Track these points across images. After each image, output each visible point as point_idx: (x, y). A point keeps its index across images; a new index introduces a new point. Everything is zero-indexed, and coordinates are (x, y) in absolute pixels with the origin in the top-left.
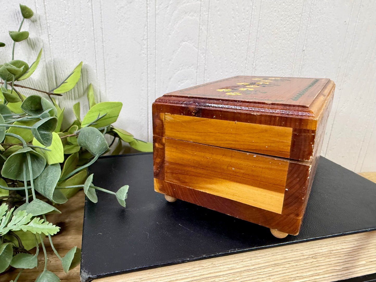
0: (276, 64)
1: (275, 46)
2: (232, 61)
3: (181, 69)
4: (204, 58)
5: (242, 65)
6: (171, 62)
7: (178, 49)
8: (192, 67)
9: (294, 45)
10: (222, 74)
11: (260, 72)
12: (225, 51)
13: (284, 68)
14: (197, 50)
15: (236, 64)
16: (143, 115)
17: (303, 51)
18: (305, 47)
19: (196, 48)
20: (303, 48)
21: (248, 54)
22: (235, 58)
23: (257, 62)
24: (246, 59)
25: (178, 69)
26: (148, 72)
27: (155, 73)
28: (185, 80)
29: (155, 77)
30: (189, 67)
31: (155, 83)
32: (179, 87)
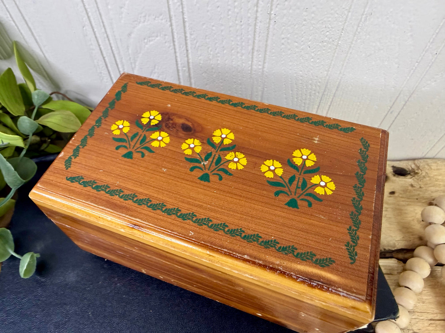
0: (313, 13)
2: (229, 7)
3: (142, 20)
4: (179, 3)
5: (249, 15)
6: (123, 9)
8: (161, 17)
10: (214, 28)
11: (284, 26)
13: (330, 19)
15: (238, 13)
23: (277, 9)
24: (257, 5)
25: (139, 21)
26: (92, 25)
27: (104, 26)
28: (154, 36)
29: (106, 32)
30: (156, 17)
31: (109, 40)
32: (147, 46)
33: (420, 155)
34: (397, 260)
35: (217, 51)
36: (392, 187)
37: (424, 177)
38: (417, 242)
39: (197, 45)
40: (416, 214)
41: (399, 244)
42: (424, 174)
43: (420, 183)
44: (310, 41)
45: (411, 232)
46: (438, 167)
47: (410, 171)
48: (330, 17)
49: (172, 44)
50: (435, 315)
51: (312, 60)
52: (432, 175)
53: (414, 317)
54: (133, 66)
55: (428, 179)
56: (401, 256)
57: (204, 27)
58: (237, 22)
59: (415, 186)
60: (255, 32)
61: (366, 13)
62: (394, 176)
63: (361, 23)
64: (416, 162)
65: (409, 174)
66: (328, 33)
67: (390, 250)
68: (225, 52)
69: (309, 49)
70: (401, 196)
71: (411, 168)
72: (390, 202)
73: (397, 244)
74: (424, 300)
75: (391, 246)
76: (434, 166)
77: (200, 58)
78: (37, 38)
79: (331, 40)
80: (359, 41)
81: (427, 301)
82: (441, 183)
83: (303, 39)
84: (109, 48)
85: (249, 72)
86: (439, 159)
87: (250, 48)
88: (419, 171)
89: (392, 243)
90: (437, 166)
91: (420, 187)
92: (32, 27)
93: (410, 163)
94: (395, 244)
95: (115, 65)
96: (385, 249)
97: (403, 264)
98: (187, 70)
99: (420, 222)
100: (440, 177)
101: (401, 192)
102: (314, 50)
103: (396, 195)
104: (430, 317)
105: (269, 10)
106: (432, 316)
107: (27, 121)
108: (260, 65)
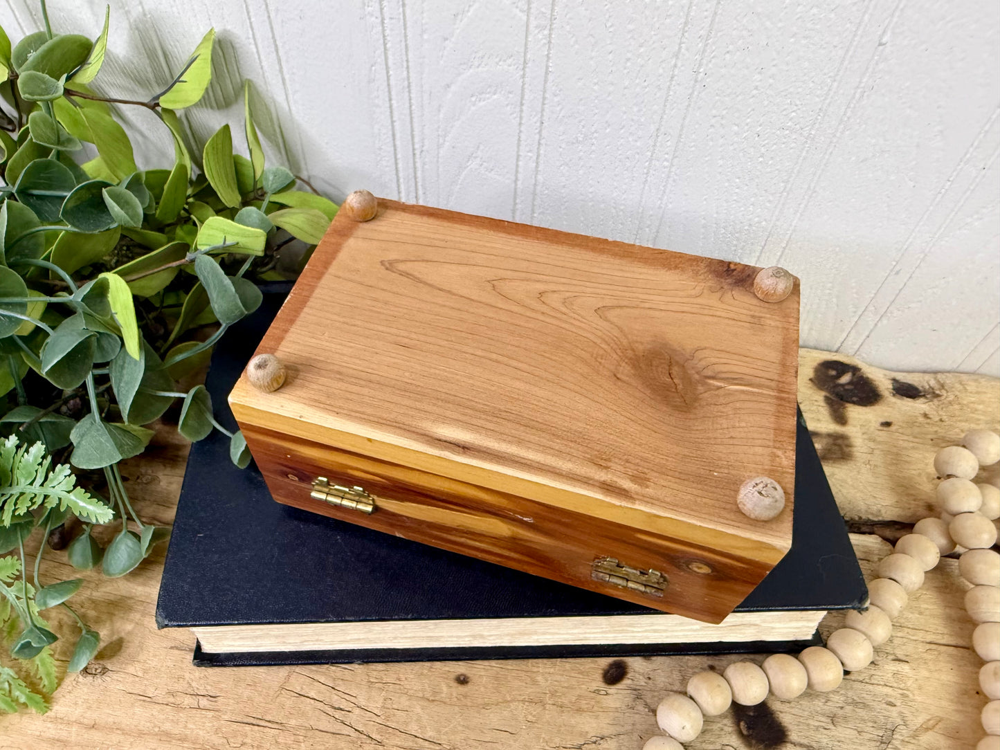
0: (772, 76)
1: (780, 25)
2: (629, 55)
3: (476, 63)
4: (544, 41)
5: (661, 71)
6: (447, 42)
7: (468, 11)
8: (509, 61)
9: (848, 25)
10: (596, 88)
11: (717, 95)
12: (611, 26)
13: (800, 90)
14: (525, 18)
15: (642, 66)
16: (384, 163)
17: (880, 44)
18: (889, 33)
19: (522, 11)
20: (881, 37)
21: (684, 40)
22: (642, 50)
23: (710, 65)
24: (676, 55)
25: (470, 64)
26: (387, 64)
27: (408, 67)
28: (489, 93)
29: (408, 78)
30: (500, 61)
31: (409, 92)
32: (473, 108)
33: (948, 365)
34: (880, 539)
35: (593, 129)
36: (886, 414)
37: (950, 403)
38: (922, 511)
39: (561, 115)
40: (927, 465)
41: (888, 512)
42: (951, 398)
43: (941, 413)
44: (760, 126)
45: (912, 495)
46: (980, 390)
47: (925, 392)
48: (801, 87)
49: (518, 109)
50: (939, 637)
51: (761, 159)
52: (965, 402)
53: (900, 634)
54: (441, 141)
55: (956, 407)
56: (888, 533)
57: (579, 84)
58: (637, 81)
59: (931, 416)
60: (666, 100)
61: (862, 85)
62: (894, 395)
63: (854, 102)
64: (939, 376)
65: (924, 396)
66: (794, 114)
67: (869, 519)
68: (608, 131)
69: (757, 139)
70: (900, 431)
71: (927, 387)
72: (879, 439)
73: (883, 511)
74: (923, 610)
75: (872, 514)
76: (972, 387)
77: (561, 138)
78: (287, 77)
79: (798, 126)
80: (847, 133)
81: (927, 612)
82: (982, 417)
83: (748, 120)
84: (407, 105)
85: (645, 171)
86: (983, 376)
87: (653, 128)
88: (944, 392)
89: (875, 508)
90: (977, 387)
91: (941, 420)
92: (283, 59)
93: (927, 377)
94: (880, 511)
95: (410, 137)
96: (860, 518)
97: (890, 547)
98: (535, 158)
99: (934, 479)
100: (981, 407)
101: (901, 424)
102: (766, 142)
103: (893, 428)
104: (930, 638)
105: (697, 66)
106: (934, 637)
107: (255, 215)
108: (666, 160)
